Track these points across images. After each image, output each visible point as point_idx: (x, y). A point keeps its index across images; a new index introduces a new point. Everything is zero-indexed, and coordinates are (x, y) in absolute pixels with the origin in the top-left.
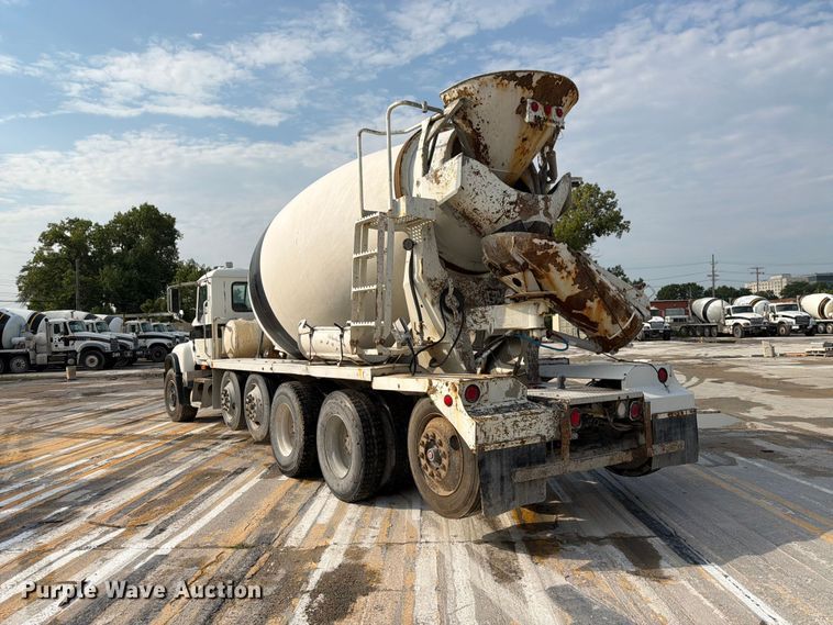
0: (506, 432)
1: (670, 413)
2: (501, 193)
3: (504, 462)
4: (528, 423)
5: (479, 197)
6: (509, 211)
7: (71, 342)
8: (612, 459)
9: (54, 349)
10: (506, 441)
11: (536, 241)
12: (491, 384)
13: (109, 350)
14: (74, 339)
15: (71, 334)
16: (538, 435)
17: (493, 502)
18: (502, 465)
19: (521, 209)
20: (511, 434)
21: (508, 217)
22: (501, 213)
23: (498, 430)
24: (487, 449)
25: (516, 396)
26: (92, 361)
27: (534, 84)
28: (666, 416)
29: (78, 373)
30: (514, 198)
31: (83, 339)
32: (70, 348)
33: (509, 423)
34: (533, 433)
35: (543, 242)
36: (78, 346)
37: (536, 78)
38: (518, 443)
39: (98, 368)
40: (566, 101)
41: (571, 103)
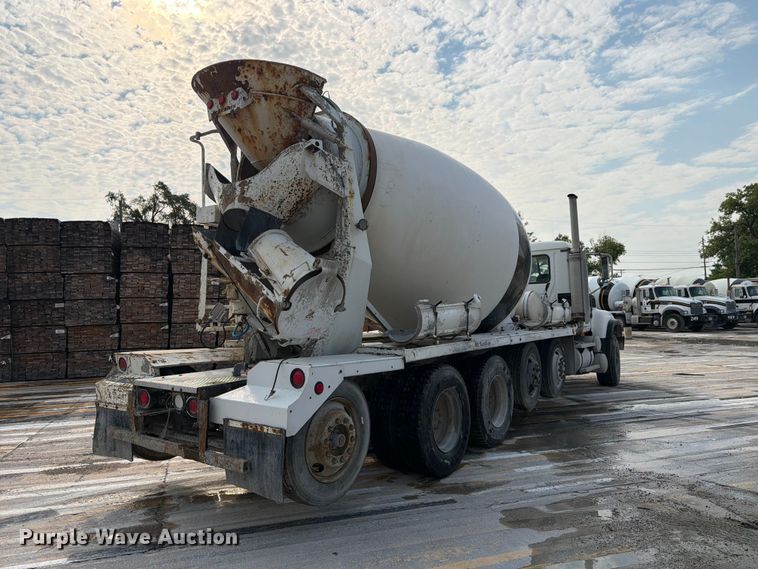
0: (110, 396)
1: (245, 424)
2: (218, 189)
4: (121, 393)
7: (656, 306)
8: (167, 447)
9: (644, 312)
10: (109, 404)
12: (132, 359)
13: (690, 314)
14: (659, 303)
15: (656, 299)
16: (126, 405)
18: (106, 420)
19: (223, 201)
20: (112, 398)
25: (148, 372)
26: (673, 323)
27: (202, 87)
28: (239, 425)
29: (634, 333)
30: (221, 193)
31: (666, 303)
32: (656, 311)
33: (111, 390)
34: (124, 402)
36: (661, 309)
37: (199, 81)
38: (115, 408)
39: (677, 330)
40: (246, 77)
41: (260, 73)
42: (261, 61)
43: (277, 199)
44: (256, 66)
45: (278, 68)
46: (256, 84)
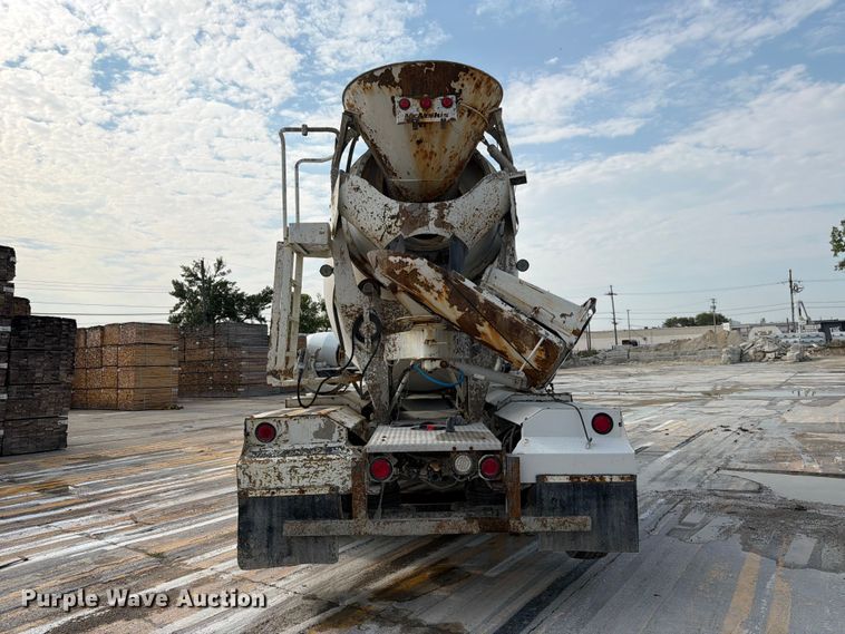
0: (279, 478)
1: (572, 477)
2: (382, 207)
3: (275, 511)
4: (312, 470)
5: (361, 215)
6: (390, 226)
8: (440, 526)
10: (278, 489)
11: (392, 259)
12: (292, 423)
16: (326, 485)
17: (255, 553)
18: (271, 515)
19: (403, 222)
20: (287, 481)
21: (389, 233)
22: (383, 230)
23: (267, 475)
24: (252, 494)
25: (330, 437)
27: (397, 79)
28: (565, 480)
30: (395, 211)
33: (283, 468)
34: (320, 481)
35: (398, 259)
37: (396, 73)
38: (296, 492)
40: (463, 85)
41: (478, 86)
42: (485, 74)
43: (475, 229)
44: (478, 78)
45: (494, 86)
46: (468, 96)
